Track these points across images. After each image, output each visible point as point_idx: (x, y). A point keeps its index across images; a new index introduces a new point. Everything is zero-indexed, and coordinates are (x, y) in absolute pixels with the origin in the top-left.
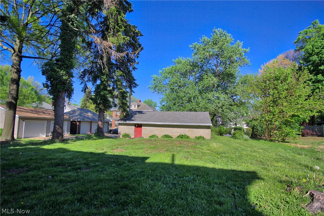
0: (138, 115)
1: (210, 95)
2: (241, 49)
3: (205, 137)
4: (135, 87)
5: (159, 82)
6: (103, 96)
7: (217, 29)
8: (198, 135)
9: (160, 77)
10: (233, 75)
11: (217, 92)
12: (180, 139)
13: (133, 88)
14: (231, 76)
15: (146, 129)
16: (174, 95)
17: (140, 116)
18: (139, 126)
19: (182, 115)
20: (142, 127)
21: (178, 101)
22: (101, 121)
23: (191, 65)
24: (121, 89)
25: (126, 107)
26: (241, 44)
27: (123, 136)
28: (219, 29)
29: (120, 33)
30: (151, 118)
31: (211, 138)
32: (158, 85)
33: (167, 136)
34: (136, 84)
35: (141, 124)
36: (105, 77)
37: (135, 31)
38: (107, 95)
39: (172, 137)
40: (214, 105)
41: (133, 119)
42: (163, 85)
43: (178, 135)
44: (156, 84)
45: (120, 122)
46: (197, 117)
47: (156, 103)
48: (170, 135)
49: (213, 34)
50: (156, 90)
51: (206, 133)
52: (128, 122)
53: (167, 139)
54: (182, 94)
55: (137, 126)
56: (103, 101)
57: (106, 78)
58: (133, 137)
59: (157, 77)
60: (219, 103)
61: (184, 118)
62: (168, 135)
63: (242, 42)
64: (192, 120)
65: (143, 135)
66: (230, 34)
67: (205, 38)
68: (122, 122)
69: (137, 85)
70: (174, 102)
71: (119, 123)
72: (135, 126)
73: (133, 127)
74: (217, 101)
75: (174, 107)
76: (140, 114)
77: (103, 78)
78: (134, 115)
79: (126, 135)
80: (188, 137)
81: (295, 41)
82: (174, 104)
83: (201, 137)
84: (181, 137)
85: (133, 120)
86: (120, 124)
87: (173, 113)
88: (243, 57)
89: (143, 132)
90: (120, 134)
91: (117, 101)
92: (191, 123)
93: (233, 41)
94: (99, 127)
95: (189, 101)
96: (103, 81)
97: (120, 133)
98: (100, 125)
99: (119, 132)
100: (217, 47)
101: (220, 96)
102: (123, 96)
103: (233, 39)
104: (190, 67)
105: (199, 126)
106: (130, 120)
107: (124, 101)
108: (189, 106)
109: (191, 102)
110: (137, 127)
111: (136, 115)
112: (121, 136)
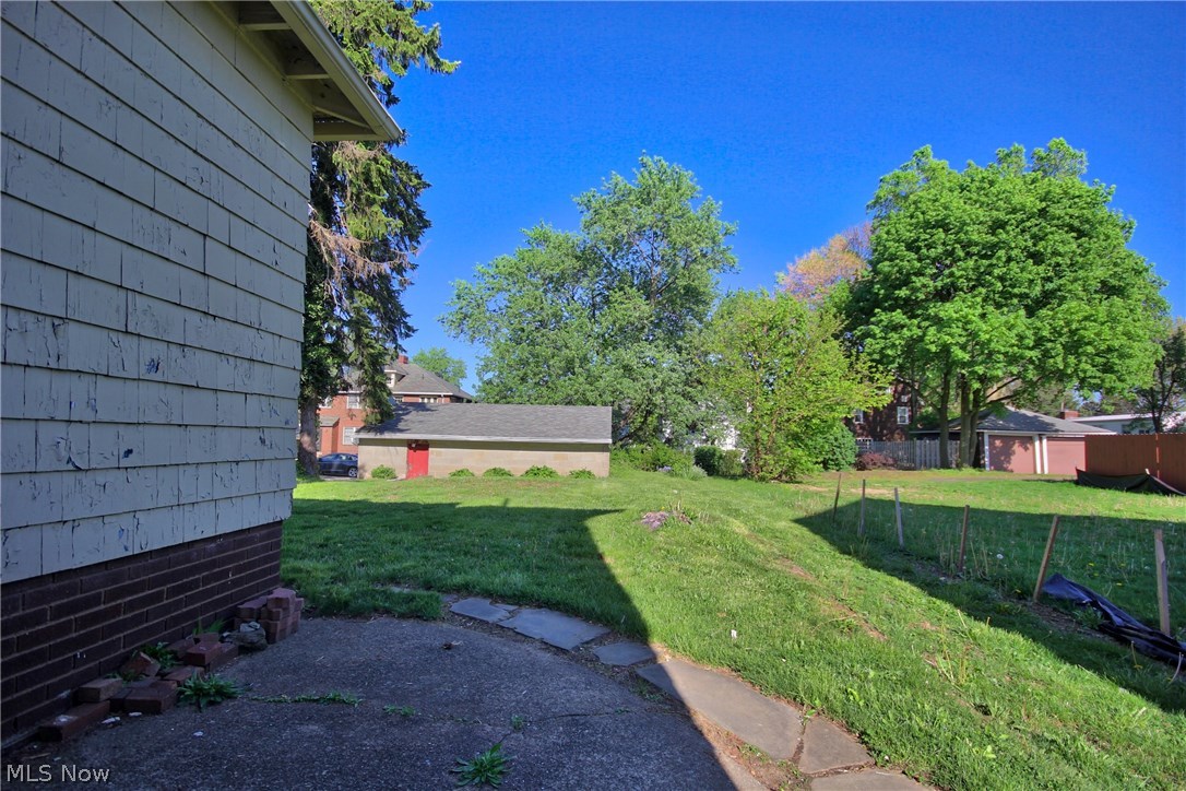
0: (413, 416)
1: (628, 355)
2: (718, 224)
3: (594, 472)
4: (407, 336)
5: (474, 304)
6: (314, 363)
7: (652, 158)
8: (578, 468)
9: (477, 288)
10: (698, 294)
11: (653, 345)
12: (531, 477)
13: (399, 339)
14: (693, 295)
15: (439, 454)
16: (523, 351)
17: (421, 418)
18: (421, 446)
19: (541, 414)
20: (430, 449)
21: (536, 370)
22: (309, 434)
23: (576, 257)
24: (372, 347)
25: (385, 394)
26: (718, 206)
27: (374, 475)
28: (656, 158)
29: (376, 208)
30: (453, 424)
31: (611, 474)
32: (471, 315)
33: (496, 471)
34: (409, 328)
35: (426, 441)
36: (319, 307)
37: (411, 181)
38: (326, 358)
39: (512, 473)
40: (640, 384)
41: (401, 425)
42: (488, 314)
43: (528, 468)
44: (463, 310)
45: (364, 435)
46: (578, 421)
47: (460, 362)
48: (507, 470)
49: (638, 169)
50: (466, 329)
51: (598, 462)
52: (387, 436)
53: (499, 478)
54: (544, 351)
55: (414, 446)
56: (315, 378)
57: (322, 310)
58: (404, 476)
59: (469, 286)
60: (655, 377)
61: (546, 424)
62: (501, 470)
63: (720, 203)
64: (566, 429)
65: (431, 471)
66: (690, 172)
67: (620, 178)
68: (371, 436)
69: (414, 331)
70: (521, 373)
71: (360, 439)
72: (410, 447)
73: (404, 450)
74: (650, 371)
75: (521, 387)
76: (421, 412)
77: (312, 310)
78: (404, 414)
79: (382, 472)
80: (551, 473)
81: (869, 203)
82: (523, 379)
83: (583, 472)
84: (534, 472)
85: (401, 431)
86: (362, 442)
87: (514, 409)
88: (722, 247)
89: (430, 463)
90: (365, 471)
91: (353, 375)
92: (560, 437)
93: (698, 193)
94: (304, 449)
95: (569, 368)
96: (315, 320)
97: (363, 467)
98: (305, 446)
99: (359, 464)
100: (650, 212)
101: (658, 355)
102: (376, 363)
103: (699, 188)
104: (574, 260)
105: (582, 444)
106: (394, 429)
107: (378, 378)
108: (566, 386)
109: (574, 374)
110: (415, 449)
111: (407, 414)
112: (368, 475)
